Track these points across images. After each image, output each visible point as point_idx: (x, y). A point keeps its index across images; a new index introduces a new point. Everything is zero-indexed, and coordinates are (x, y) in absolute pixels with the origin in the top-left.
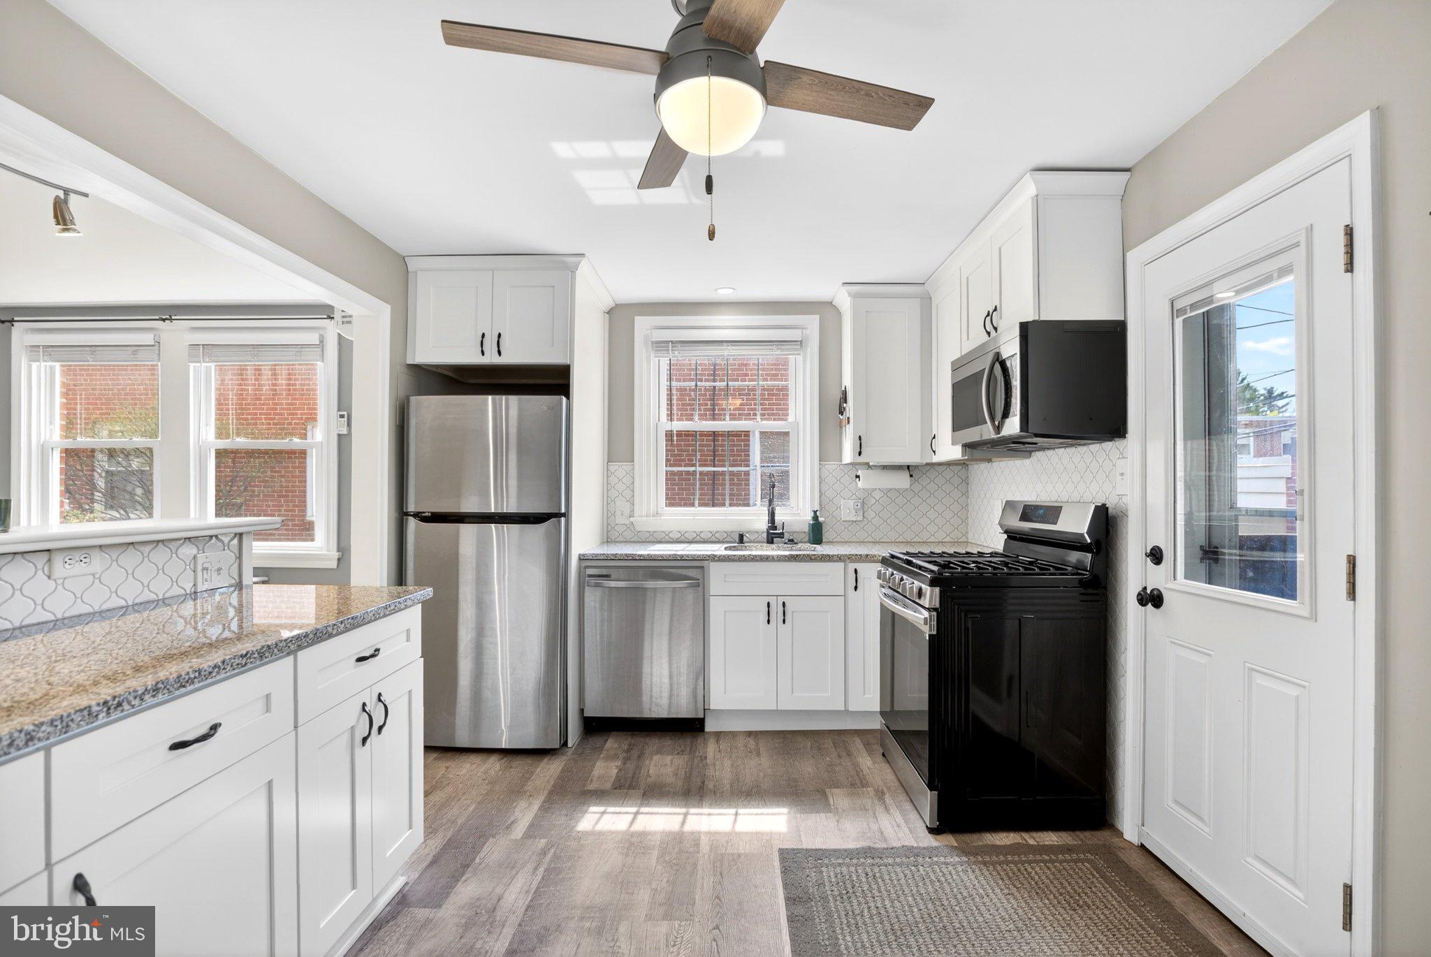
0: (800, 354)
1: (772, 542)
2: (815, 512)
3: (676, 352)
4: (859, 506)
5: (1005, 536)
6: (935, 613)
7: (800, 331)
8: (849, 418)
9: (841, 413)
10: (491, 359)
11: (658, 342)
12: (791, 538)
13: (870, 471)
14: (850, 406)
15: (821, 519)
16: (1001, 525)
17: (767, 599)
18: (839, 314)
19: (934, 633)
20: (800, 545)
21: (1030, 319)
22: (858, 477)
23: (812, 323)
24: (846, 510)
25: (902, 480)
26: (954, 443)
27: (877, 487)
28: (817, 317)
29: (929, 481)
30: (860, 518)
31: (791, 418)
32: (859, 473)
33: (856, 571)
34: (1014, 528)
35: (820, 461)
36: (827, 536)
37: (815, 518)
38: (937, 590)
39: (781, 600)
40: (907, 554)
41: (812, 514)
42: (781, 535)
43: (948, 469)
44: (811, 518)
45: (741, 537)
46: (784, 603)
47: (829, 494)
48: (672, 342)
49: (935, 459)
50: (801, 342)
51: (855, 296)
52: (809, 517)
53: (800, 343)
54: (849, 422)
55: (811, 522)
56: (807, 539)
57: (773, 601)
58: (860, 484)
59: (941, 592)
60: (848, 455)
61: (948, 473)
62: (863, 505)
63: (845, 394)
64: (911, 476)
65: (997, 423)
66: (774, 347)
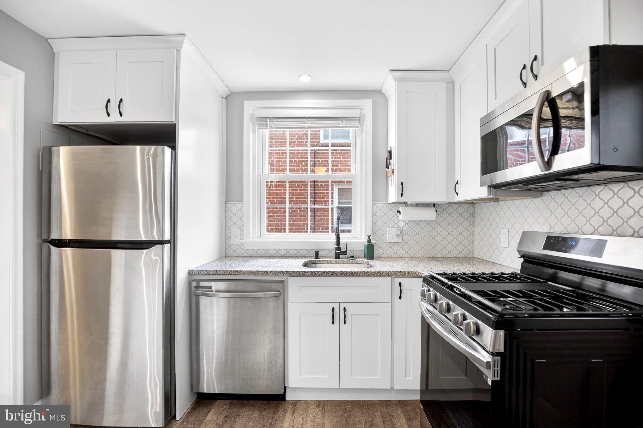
0: (358, 127)
1: (339, 258)
2: (369, 237)
3: (272, 125)
4: (399, 233)
5: (522, 260)
6: (499, 358)
7: (359, 110)
8: (393, 170)
9: (387, 167)
10: (115, 119)
11: (260, 119)
12: (352, 255)
13: (407, 208)
14: (394, 161)
15: (373, 242)
16: (519, 251)
17: (331, 306)
18: (386, 99)
19: (498, 378)
20: (358, 259)
21: (601, 43)
22: (399, 212)
23: (367, 106)
24: (391, 235)
25: (430, 214)
26: (482, 185)
27: (412, 219)
28: (371, 100)
29: (448, 215)
30: (400, 240)
31: (353, 172)
32: (400, 209)
33: (400, 284)
34: (534, 255)
35: (372, 201)
36: (377, 253)
37: (369, 241)
38: (502, 333)
39: (343, 306)
40: (444, 275)
41: (367, 238)
42: (345, 253)
43: (461, 206)
44: (366, 241)
45: (317, 254)
46: (345, 308)
47: (379, 224)
48: (269, 118)
49: (457, 199)
50: (359, 117)
51: (398, 80)
52: (365, 240)
53: (359, 119)
54: (393, 173)
55: (366, 244)
56: (363, 255)
57: (336, 306)
58: (400, 217)
59: (506, 335)
60: (393, 196)
61: (461, 210)
62: (402, 233)
63: (390, 153)
64: (436, 211)
65: (546, 159)
66: (340, 122)
